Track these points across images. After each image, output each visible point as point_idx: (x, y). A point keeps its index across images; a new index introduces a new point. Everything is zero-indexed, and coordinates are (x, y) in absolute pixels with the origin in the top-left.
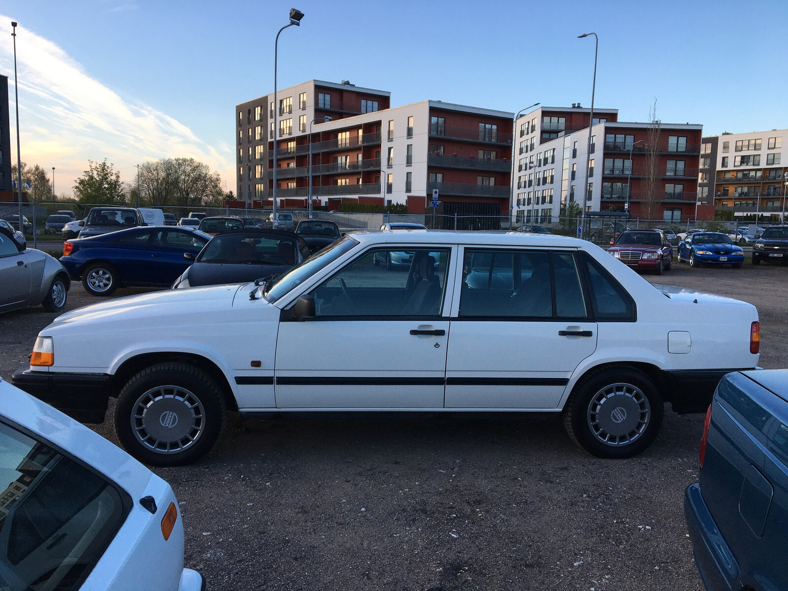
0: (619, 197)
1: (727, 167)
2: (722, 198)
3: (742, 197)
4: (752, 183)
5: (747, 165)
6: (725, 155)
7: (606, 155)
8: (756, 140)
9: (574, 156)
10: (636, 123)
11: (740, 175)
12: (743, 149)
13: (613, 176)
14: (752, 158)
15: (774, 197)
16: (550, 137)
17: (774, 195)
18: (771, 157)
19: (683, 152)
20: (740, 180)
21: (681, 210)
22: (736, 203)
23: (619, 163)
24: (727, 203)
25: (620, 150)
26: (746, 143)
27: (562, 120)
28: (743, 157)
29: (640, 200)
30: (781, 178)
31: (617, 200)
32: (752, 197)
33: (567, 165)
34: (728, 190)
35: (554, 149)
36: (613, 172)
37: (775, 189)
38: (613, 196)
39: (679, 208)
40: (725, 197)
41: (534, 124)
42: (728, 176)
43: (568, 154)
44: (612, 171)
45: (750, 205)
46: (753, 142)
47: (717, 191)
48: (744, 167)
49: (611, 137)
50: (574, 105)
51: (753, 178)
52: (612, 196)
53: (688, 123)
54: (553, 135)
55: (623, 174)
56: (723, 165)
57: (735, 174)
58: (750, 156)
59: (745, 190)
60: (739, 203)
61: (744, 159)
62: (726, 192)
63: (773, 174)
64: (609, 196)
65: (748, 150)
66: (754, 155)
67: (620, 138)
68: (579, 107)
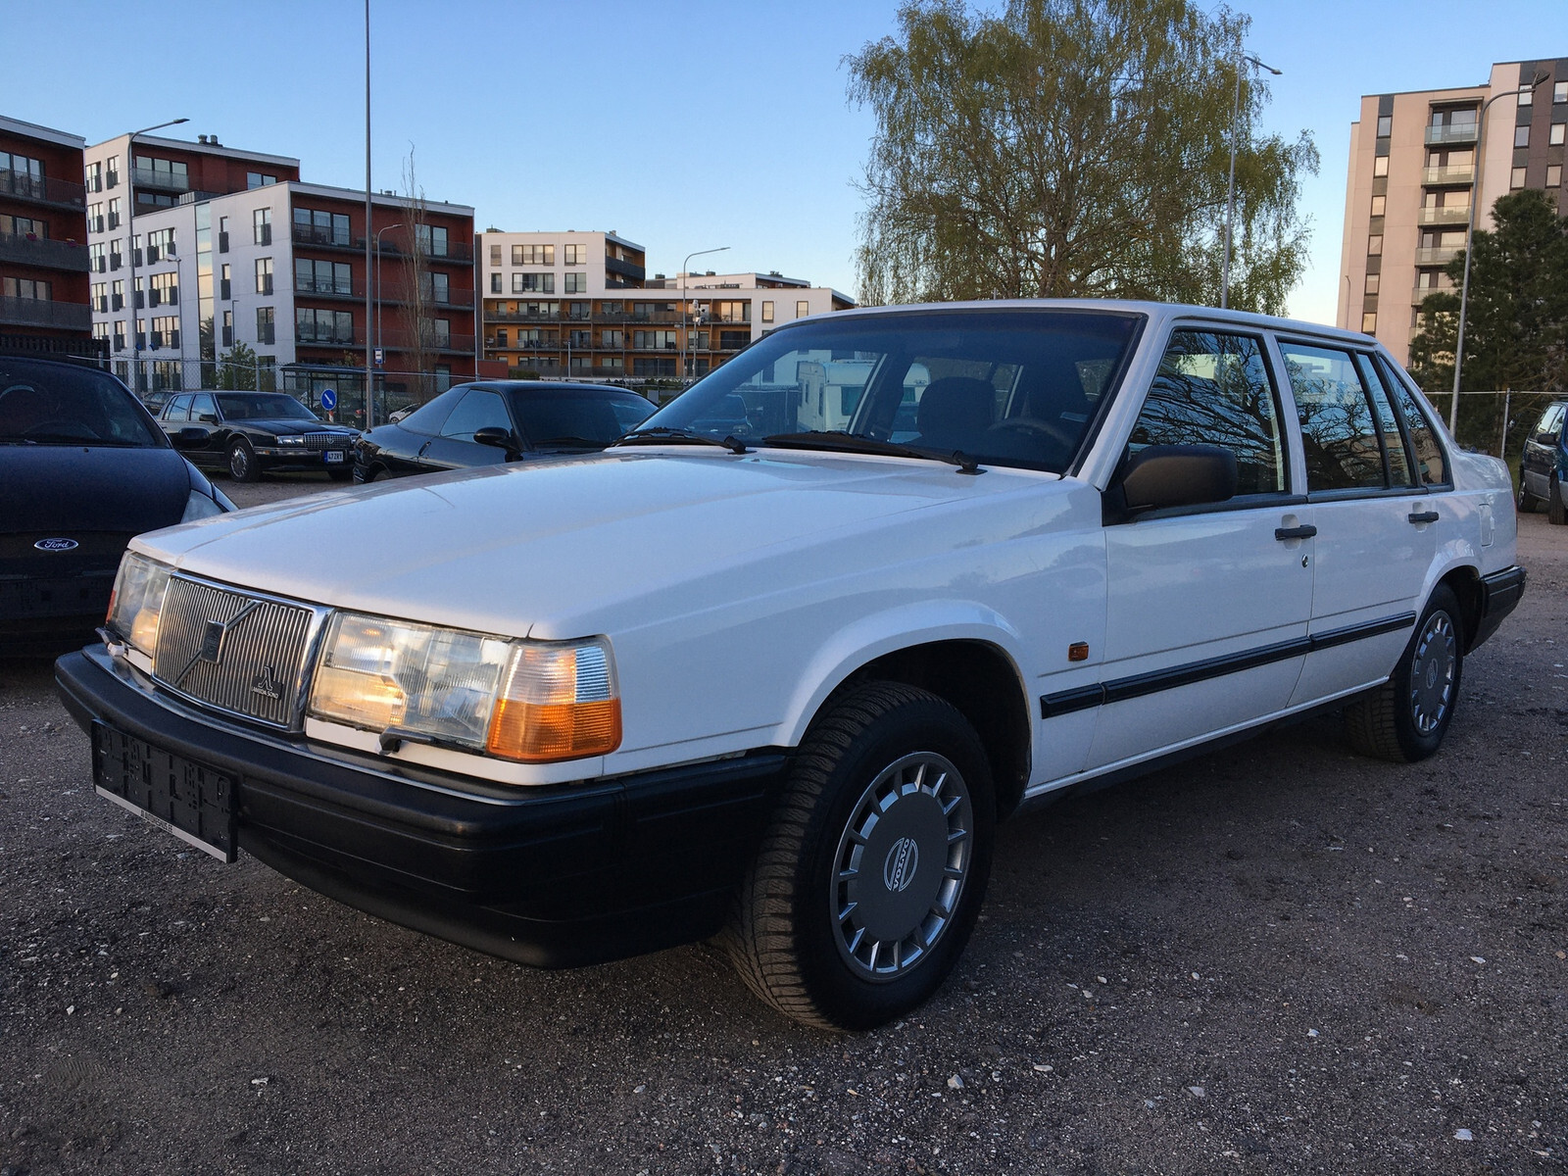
0: (331, 340)
1: (500, 292)
2: (498, 349)
3: (530, 349)
4: (546, 325)
5: (534, 291)
6: (496, 270)
7: (299, 251)
8: (544, 246)
9: (224, 247)
10: (348, 190)
11: (524, 309)
12: (525, 262)
13: (315, 295)
14: (540, 279)
15: (581, 350)
16: (155, 201)
17: (581, 347)
18: (571, 279)
19: (443, 257)
20: (525, 317)
21: (448, 367)
22: (521, 359)
23: (324, 268)
24: (505, 359)
25: (324, 243)
26: (528, 251)
27: (180, 169)
28: (526, 276)
29: (399, 349)
30: (588, 318)
31: (327, 345)
32: (547, 350)
33: (207, 268)
34: (506, 336)
35: (171, 230)
36: (315, 287)
37: (582, 336)
38: (319, 337)
39: (446, 365)
40: (502, 349)
41: (112, 168)
42: (504, 309)
43: (208, 243)
44: (314, 284)
45: (545, 364)
46: (540, 250)
47: (488, 336)
48: (528, 295)
49: (304, 215)
50: (203, 138)
51: (544, 315)
52: (316, 336)
53: (447, 202)
54: (162, 200)
55: (334, 292)
56: (495, 288)
57: (515, 306)
58: (536, 274)
59: (534, 336)
60: (526, 359)
61: (529, 281)
62: (502, 340)
63: (576, 309)
64: (311, 336)
65: (533, 263)
66: (544, 274)
67: (322, 218)
68: (215, 144)
